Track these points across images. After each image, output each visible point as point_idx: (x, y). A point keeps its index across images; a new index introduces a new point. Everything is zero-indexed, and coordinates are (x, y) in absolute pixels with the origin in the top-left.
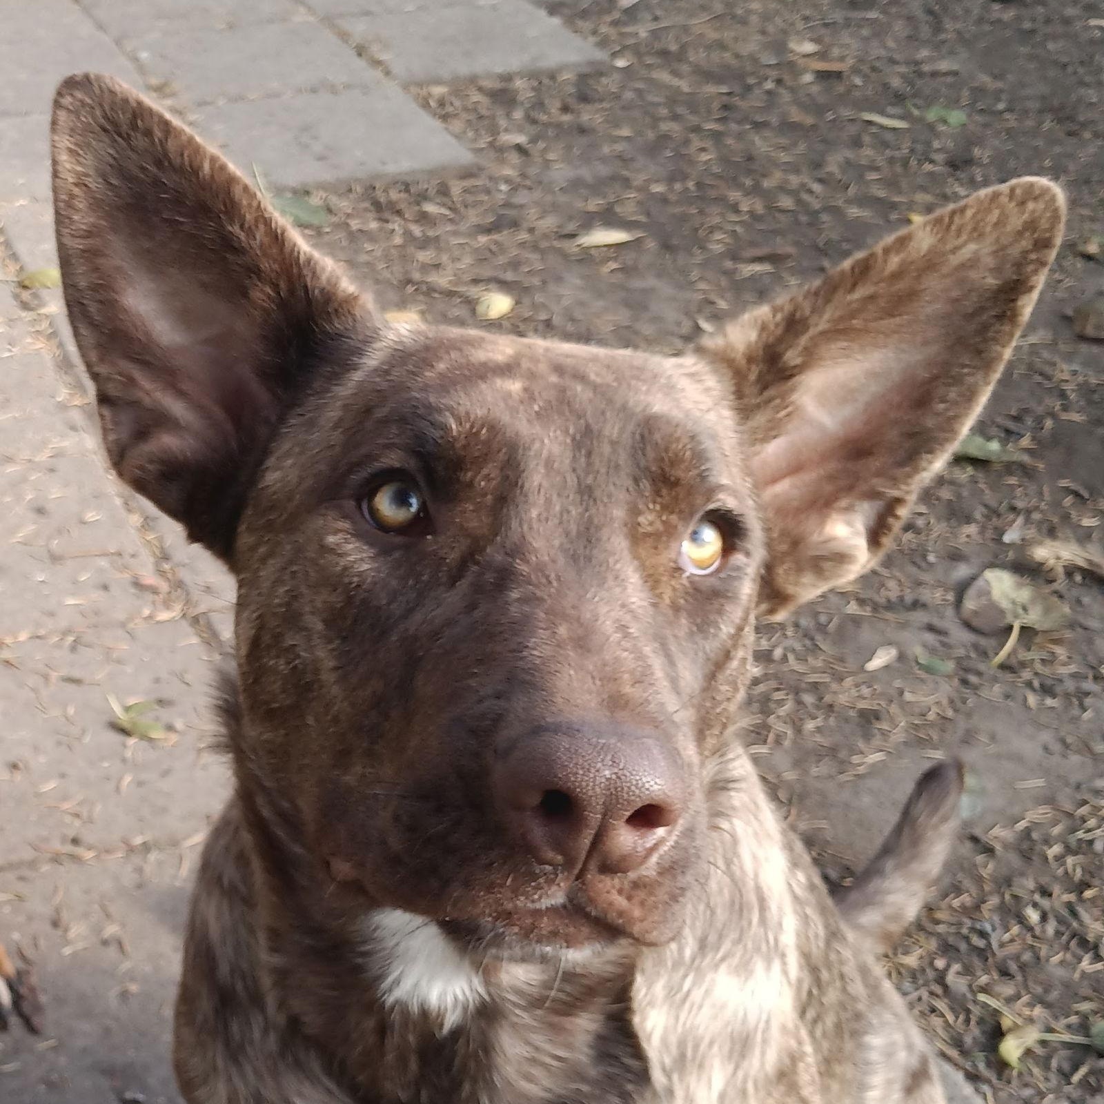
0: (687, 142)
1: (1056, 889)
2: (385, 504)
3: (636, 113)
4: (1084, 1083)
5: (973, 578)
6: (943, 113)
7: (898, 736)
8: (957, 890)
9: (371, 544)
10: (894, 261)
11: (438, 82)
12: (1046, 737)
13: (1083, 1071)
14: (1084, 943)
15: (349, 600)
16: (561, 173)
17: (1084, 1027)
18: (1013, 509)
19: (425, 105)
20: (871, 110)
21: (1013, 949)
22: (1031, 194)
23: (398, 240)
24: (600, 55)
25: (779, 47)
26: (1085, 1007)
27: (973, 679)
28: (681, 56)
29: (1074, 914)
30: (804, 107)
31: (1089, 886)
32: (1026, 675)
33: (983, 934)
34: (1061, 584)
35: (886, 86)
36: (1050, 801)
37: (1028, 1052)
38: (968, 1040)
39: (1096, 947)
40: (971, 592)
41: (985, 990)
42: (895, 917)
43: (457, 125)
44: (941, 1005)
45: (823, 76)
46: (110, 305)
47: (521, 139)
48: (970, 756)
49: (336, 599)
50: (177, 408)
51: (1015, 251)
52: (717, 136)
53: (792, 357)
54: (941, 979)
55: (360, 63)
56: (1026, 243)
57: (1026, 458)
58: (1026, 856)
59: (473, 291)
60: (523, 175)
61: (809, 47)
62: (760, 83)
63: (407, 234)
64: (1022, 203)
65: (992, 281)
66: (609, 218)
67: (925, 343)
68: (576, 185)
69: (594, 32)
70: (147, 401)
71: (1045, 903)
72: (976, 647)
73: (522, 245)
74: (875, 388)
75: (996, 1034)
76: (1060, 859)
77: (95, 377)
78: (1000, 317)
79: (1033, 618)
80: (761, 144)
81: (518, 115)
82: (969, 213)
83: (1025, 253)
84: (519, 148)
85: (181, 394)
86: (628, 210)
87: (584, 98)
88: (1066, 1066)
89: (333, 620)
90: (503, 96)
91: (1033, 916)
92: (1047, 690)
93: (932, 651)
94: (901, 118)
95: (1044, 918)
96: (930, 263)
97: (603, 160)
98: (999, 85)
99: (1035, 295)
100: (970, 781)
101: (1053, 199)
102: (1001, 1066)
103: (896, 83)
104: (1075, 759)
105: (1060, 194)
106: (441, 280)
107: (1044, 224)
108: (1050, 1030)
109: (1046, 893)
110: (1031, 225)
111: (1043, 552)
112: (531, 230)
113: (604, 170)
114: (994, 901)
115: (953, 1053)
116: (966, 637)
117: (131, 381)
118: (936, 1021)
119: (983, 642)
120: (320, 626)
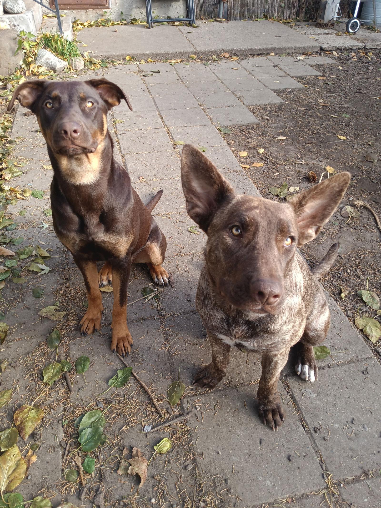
0: (298, 119)
1: (353, 266)
2: (234, 231)
3: (289, 113)
4: (355, 302)
5: (344, 207)
6: (345, 115)
7: (328, 236)
8: (336, 265)
9: (232, 238)
10: (321, 187)
11: (253, 106)
12: (354, 237)
13: (355, 299)
14: (357, 276)
15: (227, 248)
16: (274, 125)
17: (356, 292)
18: (352, 194)
19: (250, 110)
20: (332, 114)
21: (344, 277)
22: (345, 175)
23: (244, 137)
24: (283, 101)
25: (316, 100)
26: (357, 288)
27: (342, 226)
28: (298, 102)
29: (356, 271)
30: (320, 113)
31: (359, 266)
32: (351, 226)
33: (340, 274)
34: (359, 209)
35: (335, 109)
36: (354, 249)
37: (346, 296)
38: (336, 293)
39: (360, 277)
40: (343, 210)
41: (339, 284)
42: (324, 271)
43: (256, 114)
44: (331, 287)
45: (324, 107)
46: (190, 185)
47: (268, 118)
48: (341, 241)
49: (225, 247)
50: (200, 204)
51: (342, 184)
52: (303, 118)
53: (304, 203)
54: (332, 282)
55: (239, 101)
56: (344, 183)
57: (355, 184)
58: (348, 260)
59: (257, 148)
60: (268, 125)
61: (322, 101)
62: (312, 108)
63: (246, 136)
64: (343, 176)
65: (337, 189)
66: (283, 134)
67: (326, 199)
68: (277, 127)
69: (282, 96)
70: (194, 202)
71: (351, 269)
72: (343, 220)
73: (266, 139)
74: (317, 207)
75: (341, 292)
76: (354, 260)
77: (186, 197)
78: (339, 196)
79: (353, 215)
80: (312, 120)
81: (267, 112)
82: (334, 178)
83: (343, 185)
84: (267, 119)
85: (201, 201)
86: (286, 132)
87: (279, 110)
88: (352, 299)
89: (224, 250)
90: (264, 109)
91: (349, 271)
92: (355, 229)
93: (335, 221)
94: (338, 116)
95: (351, 271)
96: (327, 187)
97: (282, 122)
98: (356, 110)
99: (345, 192)
100: (340, 246)
101: (348, 176)
102: (341, 298)
103: (337, 109)
104: (359, 242)
105: (350, 175)
106: (251, 145)
107: (347, 180)
108: (350, 292)
109: (351, 267)
110: (345, 180)
111: (356, 203)
112: (268, 136)
113: (282, 124)
114: (342, 268)
115: (333, 296)
116: (341, 218)
117: (192, 198)
118: (330, 290)
119: (344, 219)
120: (222, 251)
